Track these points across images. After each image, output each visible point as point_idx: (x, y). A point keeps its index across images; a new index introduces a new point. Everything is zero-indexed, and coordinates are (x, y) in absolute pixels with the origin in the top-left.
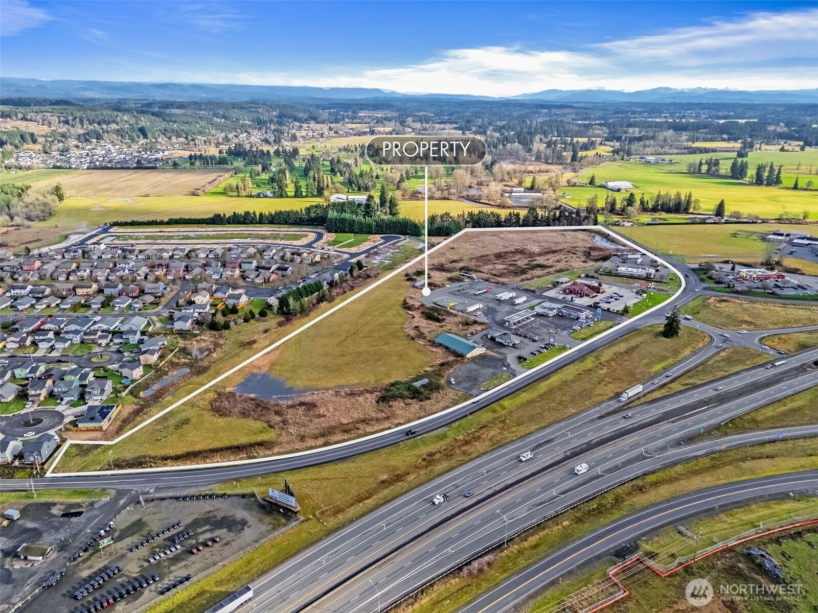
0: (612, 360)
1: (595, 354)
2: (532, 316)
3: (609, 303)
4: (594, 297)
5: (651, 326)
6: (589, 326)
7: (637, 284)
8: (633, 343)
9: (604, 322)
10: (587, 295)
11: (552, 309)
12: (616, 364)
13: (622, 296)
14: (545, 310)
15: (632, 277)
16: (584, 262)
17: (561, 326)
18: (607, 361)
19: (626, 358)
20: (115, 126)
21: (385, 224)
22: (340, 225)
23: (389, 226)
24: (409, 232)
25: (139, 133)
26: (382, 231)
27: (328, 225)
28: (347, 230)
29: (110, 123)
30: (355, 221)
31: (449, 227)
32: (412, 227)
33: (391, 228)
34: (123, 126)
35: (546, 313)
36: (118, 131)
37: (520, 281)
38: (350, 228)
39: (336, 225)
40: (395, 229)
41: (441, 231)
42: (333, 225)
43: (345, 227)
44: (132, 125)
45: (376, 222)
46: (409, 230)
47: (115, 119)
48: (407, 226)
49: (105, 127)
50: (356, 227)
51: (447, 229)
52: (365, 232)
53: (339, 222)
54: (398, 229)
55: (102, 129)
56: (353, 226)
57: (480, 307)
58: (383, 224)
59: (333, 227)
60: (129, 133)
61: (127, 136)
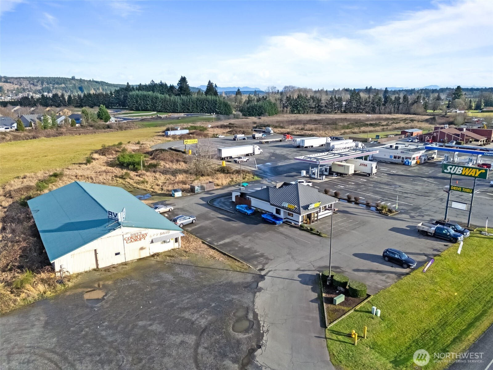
14: (397, 152)
20: (63, 85)
21: (192, 102)
22: (141, 102)
23: (196, 104)
24: (218, 110)
25: (78, 90)
26: (188, 109)
27: (129, 102)
28: (149, 108)
29: (61, 84)
30: (158, 98)
31: (262, 106)
32: (222, 106)
33: (198, 106)
34: (68, 85)
35: (399, 158)
36: (63, 88)
37: (341, 135)
38: (152, 106)
39: (137, 102)
40: (202, 107)
41: (253, 111)
42: (134, 102)
43: (147, 104)
44: (75, 85)
45: (183, 100)
46: (218, 109)
47: (65, 82)
48: (216, 104)
49: (56, 86)
50: (159, 105)
51: (261, 108)
52: (169, 110)
53: (140, 99)
54: (206, 107)
55: (53, 86)
56: (156, 103)
57: (254, 152)
58: (189, 102)
59: (134, 104)
60: (72, 90)
61: (70, 91)
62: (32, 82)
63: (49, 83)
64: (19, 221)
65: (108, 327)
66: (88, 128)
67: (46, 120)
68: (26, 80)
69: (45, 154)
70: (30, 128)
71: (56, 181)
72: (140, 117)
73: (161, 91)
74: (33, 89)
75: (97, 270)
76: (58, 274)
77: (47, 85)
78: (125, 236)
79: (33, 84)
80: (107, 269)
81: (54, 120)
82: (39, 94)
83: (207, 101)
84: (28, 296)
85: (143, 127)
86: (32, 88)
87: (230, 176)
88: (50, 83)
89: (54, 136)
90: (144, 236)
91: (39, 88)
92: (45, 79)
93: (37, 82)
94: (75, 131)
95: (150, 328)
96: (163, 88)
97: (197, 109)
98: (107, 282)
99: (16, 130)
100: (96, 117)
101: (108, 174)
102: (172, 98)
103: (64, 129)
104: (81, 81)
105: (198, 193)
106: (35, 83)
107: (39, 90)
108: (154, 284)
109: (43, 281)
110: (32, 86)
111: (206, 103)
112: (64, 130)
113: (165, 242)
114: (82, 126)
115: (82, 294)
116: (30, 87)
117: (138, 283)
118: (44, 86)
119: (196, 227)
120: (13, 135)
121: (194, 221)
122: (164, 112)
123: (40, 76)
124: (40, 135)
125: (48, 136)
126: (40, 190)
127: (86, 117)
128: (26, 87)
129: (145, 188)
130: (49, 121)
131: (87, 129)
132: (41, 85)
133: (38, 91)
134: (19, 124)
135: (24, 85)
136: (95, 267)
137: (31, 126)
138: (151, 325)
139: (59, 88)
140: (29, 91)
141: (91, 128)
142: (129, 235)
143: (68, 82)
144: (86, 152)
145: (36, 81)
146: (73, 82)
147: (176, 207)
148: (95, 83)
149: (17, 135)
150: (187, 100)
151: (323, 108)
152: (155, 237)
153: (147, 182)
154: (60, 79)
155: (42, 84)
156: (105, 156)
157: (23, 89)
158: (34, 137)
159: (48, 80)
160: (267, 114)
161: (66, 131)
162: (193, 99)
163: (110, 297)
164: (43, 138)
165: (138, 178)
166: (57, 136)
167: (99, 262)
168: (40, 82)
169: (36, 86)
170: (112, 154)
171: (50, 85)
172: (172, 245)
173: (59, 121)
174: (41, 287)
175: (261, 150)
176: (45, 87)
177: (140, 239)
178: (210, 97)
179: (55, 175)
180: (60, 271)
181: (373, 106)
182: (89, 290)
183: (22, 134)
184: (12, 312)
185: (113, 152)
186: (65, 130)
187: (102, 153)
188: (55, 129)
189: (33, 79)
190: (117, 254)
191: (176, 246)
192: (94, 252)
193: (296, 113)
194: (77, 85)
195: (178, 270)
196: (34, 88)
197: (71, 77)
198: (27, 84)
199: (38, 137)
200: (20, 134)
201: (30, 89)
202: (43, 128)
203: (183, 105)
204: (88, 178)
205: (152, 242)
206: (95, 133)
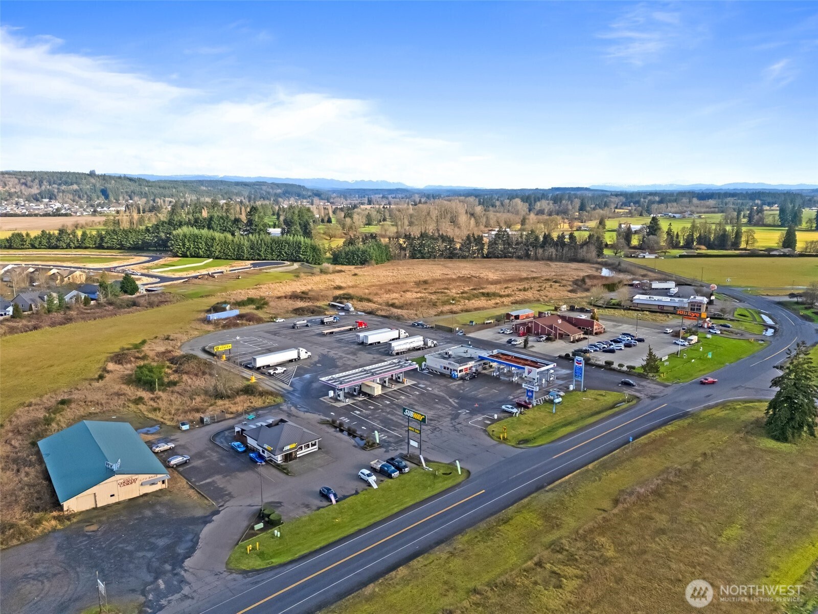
0: (603, 528)
1: (545, 497)
2: (408, 374)
3: (612, 351)
4: (579, 340)
5: (723, 405)
6: (551, 402)
7: (674, 322)
8: (677, 459)
9: (592, 394)
10: (561, 336)
11: (462, 360)
12: (621, 548)
13: (641, 340)
14: (445, 363)
15: (662, 310)
16: (570, 291)
17: (475, 399)
18: (583, 537)
19: (662, 520)
20: (75, 187)
21: (265, 244)
22: (190, 245)
23: (271, 248)
24: (302, 257)
25: (100, 194)
26: (259, 255)
27: (172, 245)
28: (201, 253)
29: (72, 184)
30: (215, 239)
31: (367, 251)
32: (308, 250)
33: (273, 251)
34: (84, 187)
35: (448, 369)
36: (76, 191)
37: (435, 315)
38: (206, 250)
39: (184, 245)
40: (280, 252)
41: (354, 257)
42: (179, 245)
43: (199, 248)
44: (94, 185)
45: (251, 241)
46: (302, 255)
47: (79, 181)
48: (300, 248)
49: (63, 187)
50: (217, 249)
51: (364, 253)
52: (231, 256)
53: (189, 241)
54: (285, 253)
55: (58, 189)
56: (212, 246)
57: (299, 357)
58: (261, 244)
59: (180, 248)
60: (89, 194)
61: (86, 196)
62: (23, 181)
63: (52, 182)
64: (31, 464)
65: (98, 549)
66: (107, 308)
67: (50, 301)
68: (14, 176)
69: (51, 363)
70: (29, 313)
71: (63, 410)
72: (185, 273)
73: (221, 226)
74: (26, 193)
75: (96, 508)
76: (66, 513)
77: (48, 187)
78: (118, 482)
79: (25, 184)
80: (104, 508)
81: (61, 299)
82: (35, 201)
83: (287, 243)
84: (45, 529)
85: (184, 299)
86: (23, 192)
87: (250, 399)
88: (54, 183)
89: (61, 325)
90: (135, 481)
91: (35, 190)
92: (45, 176)
93: (33, 181)
94: (89, 313)
95: (125, 548)
96: (224, 221)
97: (272, 255)
98: (101, 519)
99: (12, 317)
100: (118, 288)
101: (121, 397)
102: (236, 239)
103: (74, 311)
104: (104, 177)
105: (207, 425)
106: (29, 183)
107: (36, 195)
108: (137, 519)
109: (55, 518)
110: (23, 187)
111: (285, 246)
112: (73, 313)
113: (153, 484)
114: (99, 303)
115: (83, 527)
116: (21, 190)
117: (124, 518)
118: (43, 187)
119: (188, 467)
120: (8, 326)
121: (188, 461)
122: (224, 259)
123: (37, 170)
124: (43, 325)
125: (53, 325)
126: (48, 425)
127: (104, 292)
128: (13, 190)
129: (156, 418)
130: (55, 302)
131: (106, 310)
132: (38, 186)
133: (32, 196)
134: (16, 309)
135: (11, 186)
136: (94, 506)
137: (31, 309)
138: (127, 546)
139: (68, 192)
140: (18, 197)
141: (111, 308)
142: (122, 481)
143: (84, 181)
144: (99, 357)
145: (30, 179)
146: (93, 181)
147: (178, 443)
148: (128, 182)
149: (13, 327)
150: (257, 241)
151: (456, 252)
152: (145, 480)
153: (160, 409)
154: (71, 177)
155: (40, 185)
156: (122, 365)
157: (9, 193)
158: (35, 328)
159: (51, 178)
160: (373, 262)
161: (77, 314)
162: (266, 241)
163: (103, 528)
164: (47, 328)
165: (152, 403)
166: (65, 324)
167: (97, 503)
168: (37, 181)
169: (30, 187)
170: (130, 362)
171: (54, 186)
172: (159, 486)
173: (67, 298)
174: (53, 522)
175: (309, 354)
176: (45, 191)
177: (131, 483)
178: (291, 238)
179: (63, 402)
180: (67, 510)
181: (526, 248)
182: (88, 524)
183: (20, 324)
184: (35, 540)
185: (132, 359)
186: (75, 313)
187: (119, 360)
188: (62, 312)
189: (25, 174)
190: (112, 496)
191: (164, 486)
192: (93, 496)
193: (418, 258)
194: (98, 185)
195: (158, 508)
196: (27, 191)
197: (88, 172)
198: (16, 184)
199: (40, 327)
200: (18, 324)
201: (19, 193)
202: (47, 312)
203: (252, 249)
204: (98, 404)
205: (142, 485)
206: (116, 315)
